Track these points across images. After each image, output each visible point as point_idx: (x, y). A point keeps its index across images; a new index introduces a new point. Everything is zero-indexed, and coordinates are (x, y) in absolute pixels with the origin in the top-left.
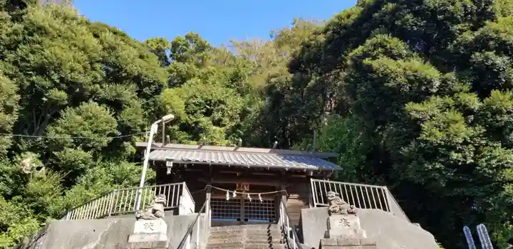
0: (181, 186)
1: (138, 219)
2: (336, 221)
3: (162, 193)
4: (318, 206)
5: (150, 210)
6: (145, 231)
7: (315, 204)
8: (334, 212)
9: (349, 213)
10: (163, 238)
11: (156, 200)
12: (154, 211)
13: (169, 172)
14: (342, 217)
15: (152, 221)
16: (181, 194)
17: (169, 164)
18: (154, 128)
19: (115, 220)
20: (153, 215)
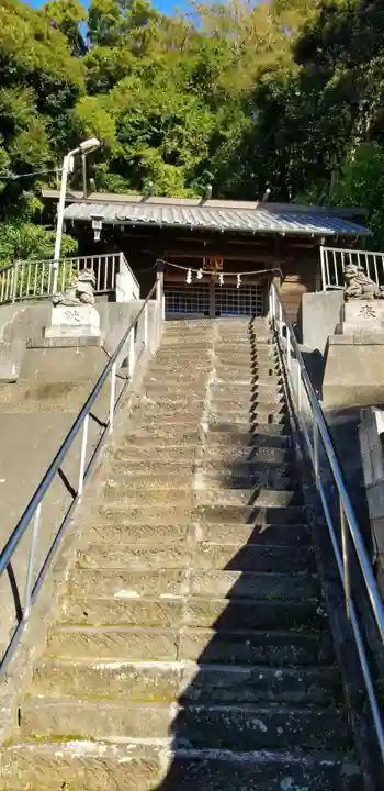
0: (117, 259)
1: (55, 304)
2: (354, 308)
3: (89, 266)
4: (328, 289)
5: (73, 293)
6: (69, 322)
7: (325, 286)
8: (353, 295)
9: (376, 297)
10: (95, 332)
11: (80, 278)
12: (79, 294)
13: (97, 238)
14: (364, 303)
15: (77, 309)
16: (117, 271)
17: (97, 225)
18: (68, 163)
19: (23, 308)
20: (77, 300)
